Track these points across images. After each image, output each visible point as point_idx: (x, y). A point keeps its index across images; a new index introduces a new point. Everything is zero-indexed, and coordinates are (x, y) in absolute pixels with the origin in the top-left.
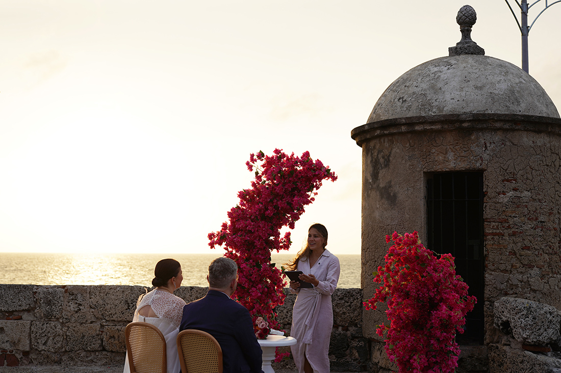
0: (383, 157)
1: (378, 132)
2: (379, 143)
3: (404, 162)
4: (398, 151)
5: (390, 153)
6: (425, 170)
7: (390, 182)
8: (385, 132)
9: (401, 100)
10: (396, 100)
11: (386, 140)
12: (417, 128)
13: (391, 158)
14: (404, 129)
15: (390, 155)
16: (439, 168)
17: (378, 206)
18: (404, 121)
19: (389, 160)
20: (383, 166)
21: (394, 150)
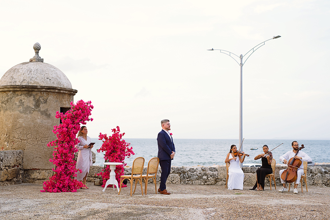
0: (43, 99)
1: (44, 90)
2: (40, 93)
3: (54, 102)
4: (51, 98)
5: (47, 98)
6: (61, 106)
7: (48, 109)
8: (48, 90)
9: (48, 79)
10: (46, 78)
11: (45, 93)
12: (62, 91)
13: (47, 100)
14: (57, 91)
15: (47, 99)
16: (64, 106)
17: (39, 118)
18: (59, 88)
19: (47, 101)
20: (43, 102)
21: (49, 98)
